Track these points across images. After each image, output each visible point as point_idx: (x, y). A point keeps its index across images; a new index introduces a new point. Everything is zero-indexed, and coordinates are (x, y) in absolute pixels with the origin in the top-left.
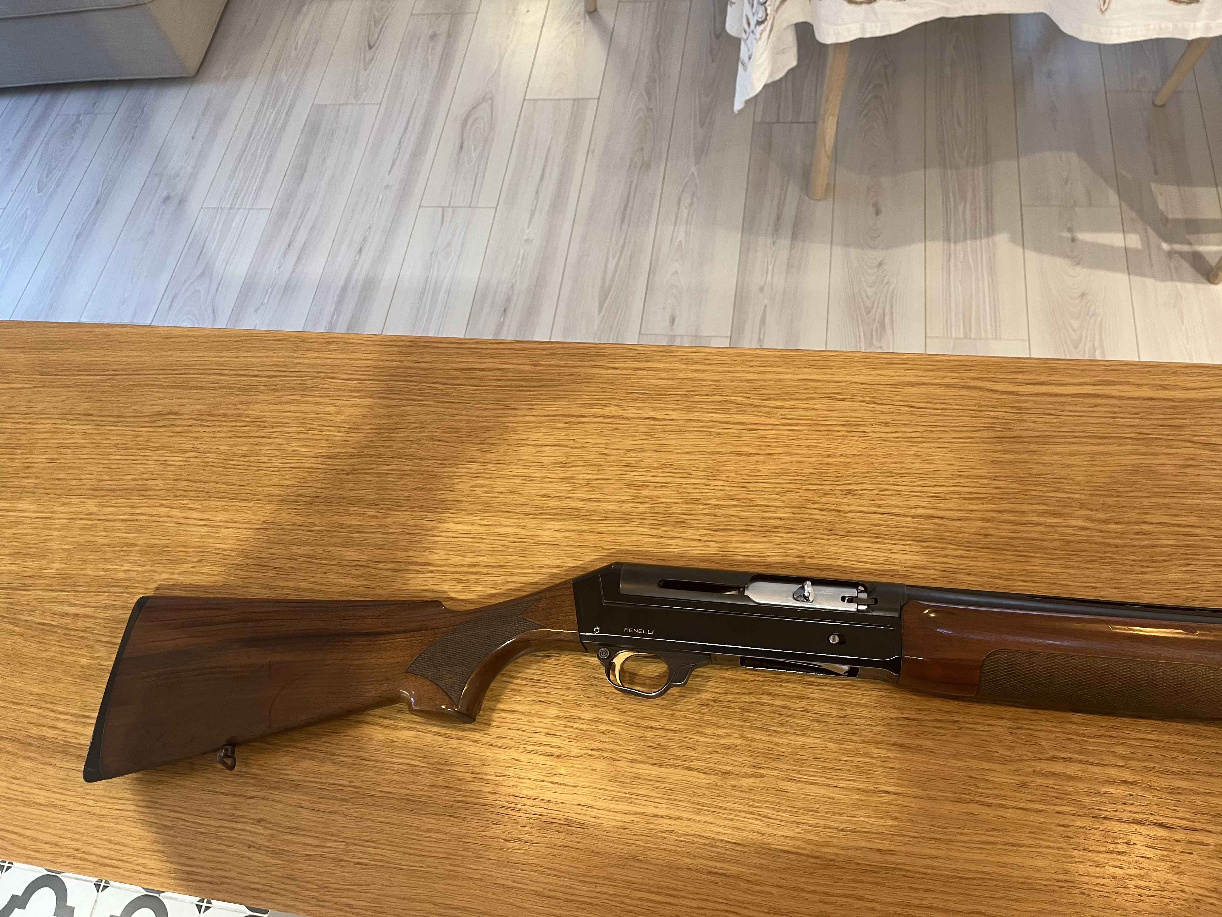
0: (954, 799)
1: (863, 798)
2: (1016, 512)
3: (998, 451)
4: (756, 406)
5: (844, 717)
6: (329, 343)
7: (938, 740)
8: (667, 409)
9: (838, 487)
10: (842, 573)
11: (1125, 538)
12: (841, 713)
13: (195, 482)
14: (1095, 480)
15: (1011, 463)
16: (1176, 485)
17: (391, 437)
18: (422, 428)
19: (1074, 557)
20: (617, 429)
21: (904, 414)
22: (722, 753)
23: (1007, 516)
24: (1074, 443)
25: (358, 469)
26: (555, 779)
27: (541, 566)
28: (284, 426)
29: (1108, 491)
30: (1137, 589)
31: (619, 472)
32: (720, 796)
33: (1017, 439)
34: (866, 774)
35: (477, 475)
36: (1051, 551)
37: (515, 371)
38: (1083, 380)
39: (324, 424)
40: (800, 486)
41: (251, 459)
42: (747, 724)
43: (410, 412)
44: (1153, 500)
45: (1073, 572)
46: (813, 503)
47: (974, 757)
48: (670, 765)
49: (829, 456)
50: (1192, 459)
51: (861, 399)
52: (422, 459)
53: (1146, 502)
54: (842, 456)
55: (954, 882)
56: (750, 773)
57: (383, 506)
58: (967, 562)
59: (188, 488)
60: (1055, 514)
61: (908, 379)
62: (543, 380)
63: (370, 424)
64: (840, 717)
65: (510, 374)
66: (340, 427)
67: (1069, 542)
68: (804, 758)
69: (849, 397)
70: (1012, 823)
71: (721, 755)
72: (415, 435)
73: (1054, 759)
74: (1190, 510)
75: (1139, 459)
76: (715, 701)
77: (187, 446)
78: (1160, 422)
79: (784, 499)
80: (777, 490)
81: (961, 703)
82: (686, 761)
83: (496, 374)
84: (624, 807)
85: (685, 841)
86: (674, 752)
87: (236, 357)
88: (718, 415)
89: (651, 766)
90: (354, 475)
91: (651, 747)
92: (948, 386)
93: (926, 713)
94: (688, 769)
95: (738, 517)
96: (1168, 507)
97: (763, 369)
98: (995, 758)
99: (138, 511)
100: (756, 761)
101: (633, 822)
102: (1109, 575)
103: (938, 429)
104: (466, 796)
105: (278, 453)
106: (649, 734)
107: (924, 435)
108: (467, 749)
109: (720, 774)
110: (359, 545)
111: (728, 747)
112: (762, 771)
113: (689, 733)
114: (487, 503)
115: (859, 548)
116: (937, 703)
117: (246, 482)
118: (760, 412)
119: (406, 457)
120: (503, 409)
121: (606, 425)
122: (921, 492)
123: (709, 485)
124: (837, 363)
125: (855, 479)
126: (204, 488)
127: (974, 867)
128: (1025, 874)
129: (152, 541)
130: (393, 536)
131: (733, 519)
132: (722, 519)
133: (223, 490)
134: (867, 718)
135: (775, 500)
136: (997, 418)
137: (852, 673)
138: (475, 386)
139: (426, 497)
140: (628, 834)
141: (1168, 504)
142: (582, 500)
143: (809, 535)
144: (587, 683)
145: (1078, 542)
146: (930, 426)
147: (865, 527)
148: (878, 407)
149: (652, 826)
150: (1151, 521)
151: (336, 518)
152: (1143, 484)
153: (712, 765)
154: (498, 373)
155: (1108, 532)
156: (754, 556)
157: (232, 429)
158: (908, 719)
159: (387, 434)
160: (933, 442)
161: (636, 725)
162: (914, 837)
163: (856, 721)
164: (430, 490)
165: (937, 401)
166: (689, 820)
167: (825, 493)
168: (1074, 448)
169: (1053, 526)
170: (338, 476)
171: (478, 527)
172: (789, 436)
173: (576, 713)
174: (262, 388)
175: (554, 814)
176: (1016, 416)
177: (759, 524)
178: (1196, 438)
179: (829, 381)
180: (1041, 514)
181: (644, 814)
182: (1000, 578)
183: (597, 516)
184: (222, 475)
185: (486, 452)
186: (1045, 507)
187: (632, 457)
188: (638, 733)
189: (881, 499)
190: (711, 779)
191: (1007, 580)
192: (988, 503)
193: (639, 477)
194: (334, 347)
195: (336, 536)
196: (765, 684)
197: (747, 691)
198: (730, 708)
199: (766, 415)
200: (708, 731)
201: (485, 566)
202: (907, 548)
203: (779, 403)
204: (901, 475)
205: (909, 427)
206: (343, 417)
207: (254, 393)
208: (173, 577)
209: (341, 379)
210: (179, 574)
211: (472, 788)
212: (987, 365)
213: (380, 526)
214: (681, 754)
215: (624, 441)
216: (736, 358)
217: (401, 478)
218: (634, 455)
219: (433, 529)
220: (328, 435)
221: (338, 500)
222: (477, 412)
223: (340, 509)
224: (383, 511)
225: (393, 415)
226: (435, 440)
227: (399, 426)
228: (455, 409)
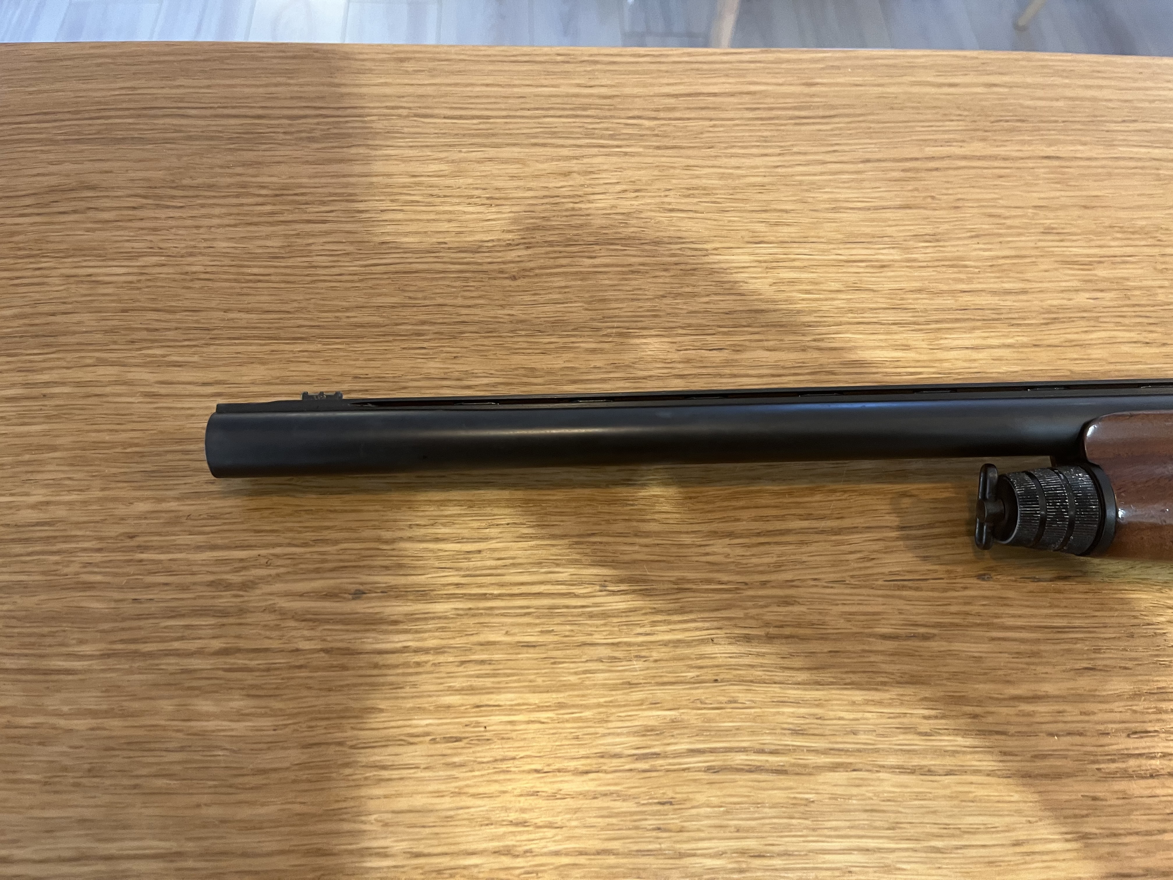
6: (402, 60)
13: (174, 312)
17: (580, 209)
18: (637, 191)
20: (1001, 177)
25: (532, 269)
28: (347, 201)
35: (775, 264)
41: (290, 262)
43: (604, 167)
57: (609, 331)
59: (156, 325)
63: (530, 190)
65: (768, 100)
66: (472, 197)
77: (135, 245)
83: (743, 101)
87: (209, 87)
90: (526, 280)
99: (45, 377)
105: (350, 248)
114: (815, 311)
117: (296, 305)
119: (623, 242)
120: (780, 155)
121: (979, 171)
126: (197, 322)
129: (94, 437)
133: (243, 323)
139: (691, 308)
142: (994, 293)
151: (518, 360)
154: (746, 99)
157: (235, 210)
159: (571, 205)
164: (694, 295)
170: (494, 282)
171: (816, 354)
174: (282, 136)
183: (1034, 318)
184: (231, 294)
185: (777, 224)
193: (1078, 249)
194: (409, 66)
206: (469, 181)
207: (264, 147)
208: (165, 506)
209: (445, 118)
210: (178, 499)
213: (617, 366)
215: (1024, 194)
217: (626, 279)
218: (1051, 215)
219: (727, 363)
220: (450, 212)
221: (510, 326)
222: (734, 162)
223: (521, 342)
224: (610, 339)
225: (570, 173)
226: (672, 210)
227: (589, 190)
228: (689, 157)
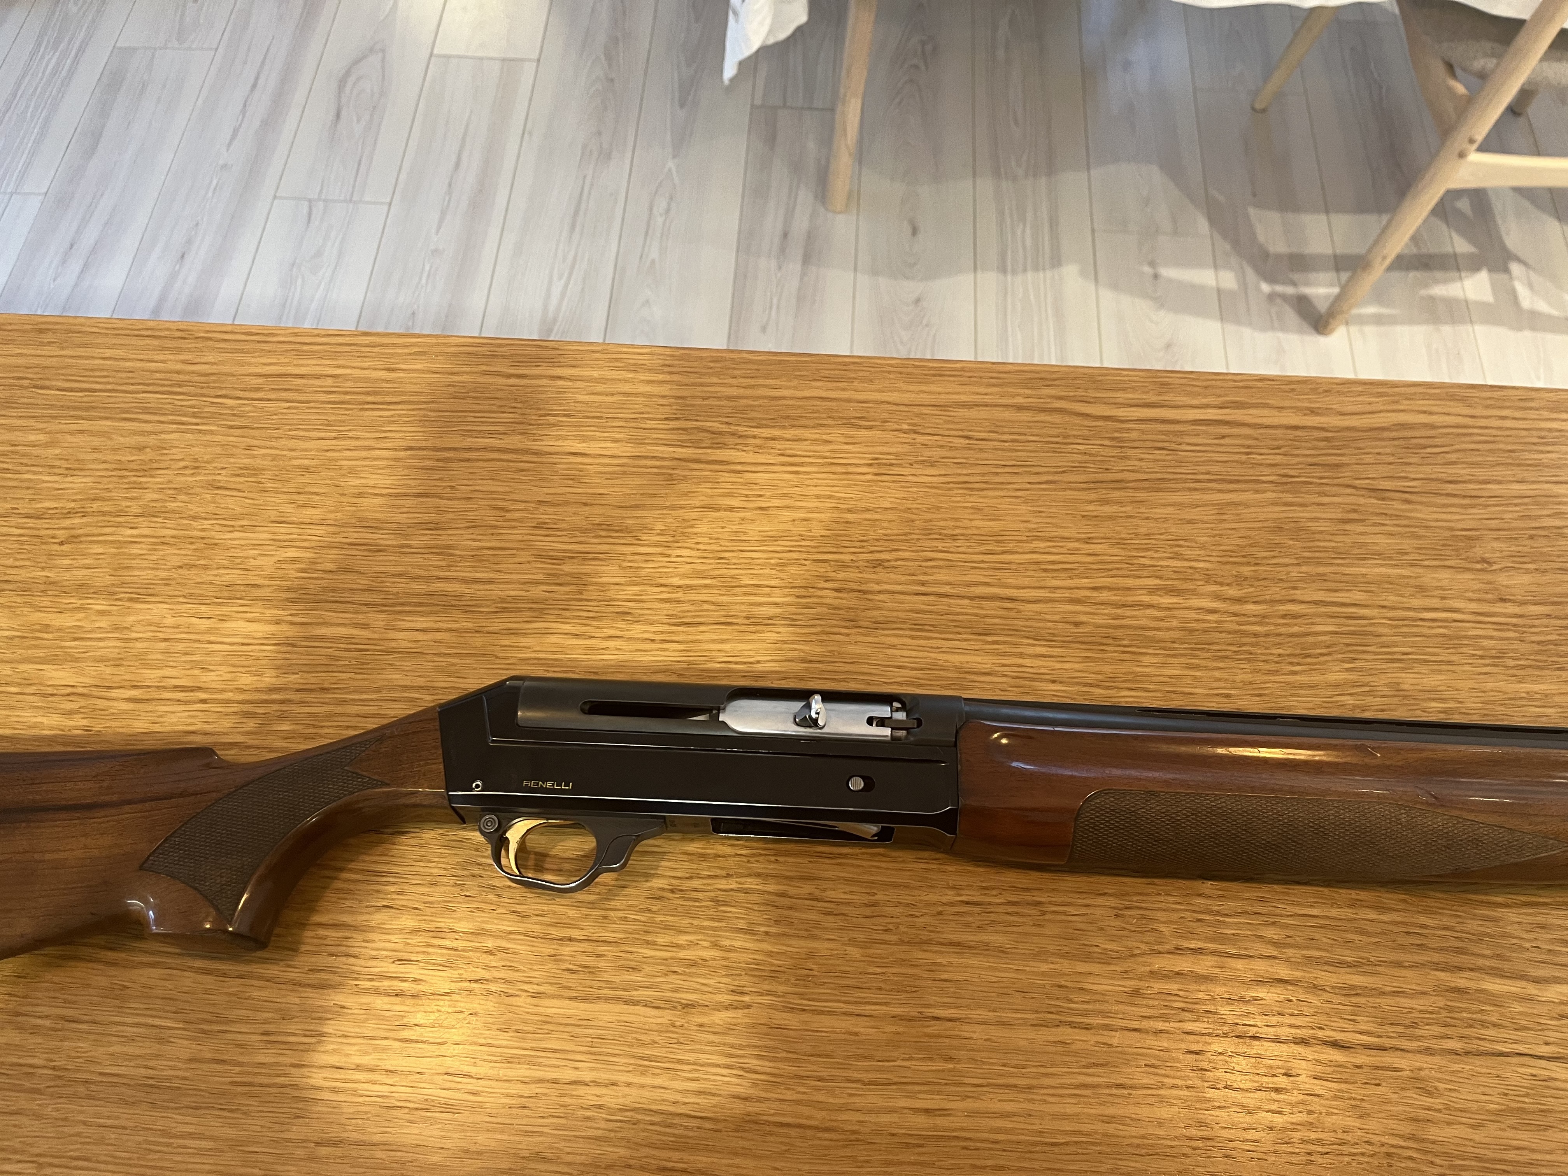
0: (1036, 1022)
1: (901, 1030)
2: (1119, 589)
3: (1091, 502)
4: (741, 437)
5: (873, 905)
6: (41, 331)
7: (1012, 933)
8: (605, 440)
9: (862, 557)
10: (869, 684)
11: (1268, 624)
12: (866, 899)
14: (1225, 541)
15: (1111, 518)
16: (1333, 548)
17: (141, 483)
18: (196, 468)
19: (1199, 653)
20: (522, 470)
21: (957, 449)
22: (684, 974)
23: (1105, 596)
24: (1196, 489)
25: (79, 536)
26: (406, 1034)
27: (392, 689)
29: (1244, 556)
30: (1285, 696)
31: (526, 537)
32: (679, 1042)
33: (1119, 484)
34: (907, 992)
35: (287, 543)
36: (1169, 645)
37: (357, 380)
38: (1204, 401)
39: (25, 461)
40: (805, 556)
42: (724, 924)
43: (176, 443)
44: (1304, 569)
45: (1199, 674)
46: (826, 581)
47: (1064, 956)
48: (599, 998)
49: (849, 511)
50: (1355, 511)
51: (896, 426)
52: (194, 518)
53: (1294, 572)
54: (867, 510)
55: (1037, 1152)
56: (727, 1003)
57: (123, 595)
58: (1052, 664)
60: (1172, 591)
61: (963, 398)
62: (403, 393)
63: (105, 462)
64: (866, 905)
65: (349, 384)
66: (54, 467)
67: (1192, 631)
68: (811, 973)
69: (877, 423)
70: (1120, 1052)
71: (682, 977)
72: (182, 479)
73: (1178, 951)
74: (1353, 583)
75: (1283, 511)
76: (672, 891)
78: (1310, 460)
79: (781, 575)
80: (772, 561)
81: (1046, 875)
82: (625, 990)
83: (326, 383)
84: (523, 1071)
85: (621, 1121)
86: (606, 977)
88: (684, 450)
89: (568, 1002)
90: (73, 545)
91: (568, 969)
92: (1020, 408)
93: (994, 892)
94: (627, 1003)
95: (713, 603)
96: (1323, 578)
97: (752, 382)
98: (1095, 955)
100: (736, 983)
101: (536, 1096)
102: (1248, 677)
103: (1007, 470)
104: (249, 1073)
106: (566, 950)
107: (986, 479)
108: (255, 994)
109: (679, 1007)
110: (76, 660)
111: (693, 964)
112: (746, 999)
113: (633, 944)
115: (893, 647)
116: (1011, 877)
118: (746, 445)
119: (165, 515)
120: (335, 438)
121: (506, 464)
122: (983, 562)
123: (669, 556)
124: (861, 374)
125: (887, 544)
127: (1067, 1126)
128: (1142, 1132)
130: (139, 645)
131: (706, 606)
132: (687, 607)
134: (908, 905)
135: (770, 577)
136: (1090, 455)
137: (884, 836)
138: (288, 401)
139: (199, 579)
140: (527, 1116)
141: (1324, 575)
142: (465, 581)
143: (819, 629)
144: (465, 873)
145: (1205, 631)
146: (997, 466)
147: (902, 615)
148: (921, 439)
149: (567, 1100)
150: (1301, 598)
151: (37, 617)
152: (1290, 547)
153: (669, 994)
154: (330, 381)
155: (1244, 615)
156: (736, 663)
158: (967, 903)
160: (1001, 489)
161: (544, 937)
162: (978, 1086)
163: (890, 910)
164: (206, 568)
165: (1006, 430)
166: (629, 1085)
167: (844, 566)
168: (1196, 496)
169: (1170, 609)
170: (44, 547)
172: (789, 481)
173: (445, 922)
175: (403, 1092)
176: (1115, 452)
177: (744, 614)
178: (1358, 482)
179: (849, 400)
180: (1153, 591)
181: (555, 1082)
182: (1098, 686)
183: (488, 607)
185: (304, 506)
186: (1157, 582)
187: (546, 515)
188: (547, 949)
189: (925, 574)
190: (665, 1017)
191: (1108, 688)
192: (1079, 576)
193: (556, 544)
194: (47, 337)
195: (36, 647)
196: (752, 860)
197: (724, 873)
198: (697, 900)
199: (756, 450)
200: (660, 940)
201: (298, 690)
202: (964, 645)
203: (776, 432)
204: (954, 538)
205: (966, 468)
206: (57, 451)
209: (58, 390)
211: (261, 1059)
212: (1075, 378)
213: (116, 628)
214: (617, 979)
215: (534, 489)
216: (712, 365)
217: (155, 550)
218: (550, 510)
219: (209, 631)
220: (31, 480)
221: (43, 587)
222: (292, 444)
223: (46, 601)
224: (120, 603)
225: (145, 447)
226: (218, 488)
227: (155, 465)
228: (254, 438)
